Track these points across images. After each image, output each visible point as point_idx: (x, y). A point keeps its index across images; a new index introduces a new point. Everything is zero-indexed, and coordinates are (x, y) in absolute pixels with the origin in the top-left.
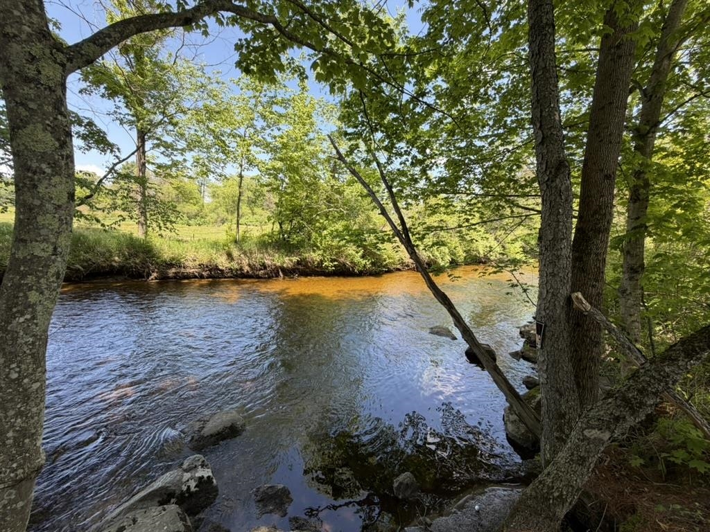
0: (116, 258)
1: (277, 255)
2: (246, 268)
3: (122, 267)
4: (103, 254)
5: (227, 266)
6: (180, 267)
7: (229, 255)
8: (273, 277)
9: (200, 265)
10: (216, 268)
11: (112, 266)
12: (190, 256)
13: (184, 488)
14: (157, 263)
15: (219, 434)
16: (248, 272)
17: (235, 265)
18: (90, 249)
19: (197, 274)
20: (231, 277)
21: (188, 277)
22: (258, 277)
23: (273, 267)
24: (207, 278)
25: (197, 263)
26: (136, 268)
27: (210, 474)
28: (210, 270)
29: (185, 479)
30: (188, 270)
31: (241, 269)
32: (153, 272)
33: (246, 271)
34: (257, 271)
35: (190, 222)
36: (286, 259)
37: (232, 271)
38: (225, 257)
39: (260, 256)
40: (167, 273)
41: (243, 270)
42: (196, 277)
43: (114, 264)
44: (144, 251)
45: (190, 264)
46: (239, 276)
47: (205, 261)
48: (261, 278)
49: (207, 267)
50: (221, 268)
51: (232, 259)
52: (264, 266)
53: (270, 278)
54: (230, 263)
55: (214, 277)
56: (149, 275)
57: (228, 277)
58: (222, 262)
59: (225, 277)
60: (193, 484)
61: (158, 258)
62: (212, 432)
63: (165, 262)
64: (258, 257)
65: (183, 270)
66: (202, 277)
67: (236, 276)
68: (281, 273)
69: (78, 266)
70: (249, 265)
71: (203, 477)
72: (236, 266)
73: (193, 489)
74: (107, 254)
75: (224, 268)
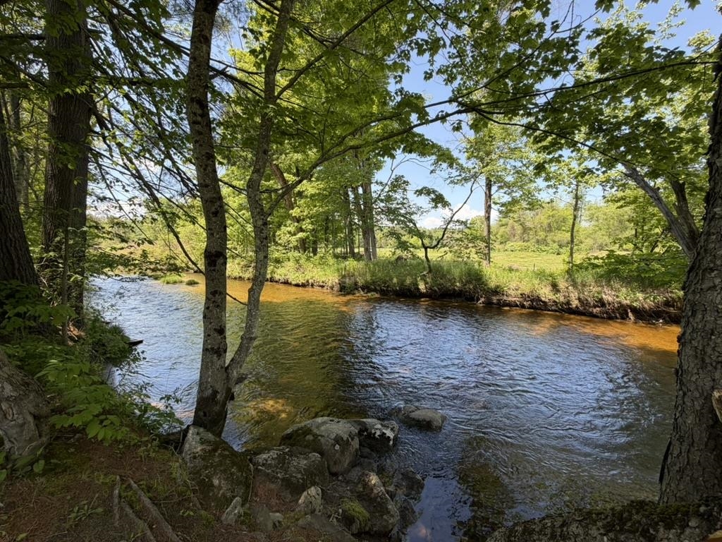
0: (458, 284)
1: (624, 290)
2: (575, 303)
3: (461, 291)
4: (450, 280)
5: (550, 297)
6: (503, 294)
7: (555, 287)
8: (617, 318)
9: (521, 294)
10: (539, 299)
11: (454, 289)
12: (513, 285)
13: (373, 432)
14: (484, 290)
15: (418, 421)
16: (577, 307)
17: (560, 298)
18: (443, 276)
19: (518, 303)
20: (556, 311)
21: (510, 305)
22: (593, 315)
23: (616, 305)
24: (529, 308)
25: (520, 292)
26: (470, 292)
27: (392, 437)
28: (532, 301)
29: (376, 427)
30: (510, 299)
31: (568, 303)
32: (482, 297)
33: (574, 306)
34: (590, 307)
35: (561, 250)
36: (640, 296)
37: (557, 305)
38: (549, 288)
39: (596, 289)
40: (491, 299)
41: (571, 304)
42: (517, 306)
43: (456, 288)
44: (475, 278)
45: (511, 292)
46: (564, 311)
47: (527, 292)
48: (597, 317)
49: (529, 297)
50: (543, 299)
51: (558, 291)
52: (601, 303)
53: (610, 318)
54: (554, 295)
55: (535, 308)
56: (478, 299)
57: (552, 311)
58: (546, 293)
59: (549, 310)
60: (378, 433)
61: (485, 285)
62: (416, 417)
63: (491, 289)
64: (593, 291)
65: (505, 298)
66: (523, 306)
67: (562, 310)
68: (630, 314)
69: (436, 288)
70: (579, 299)
71: (385, 434)
72: (562, 299)
73: (376, 435)
74: (453, 281)
75: (547, 300)
